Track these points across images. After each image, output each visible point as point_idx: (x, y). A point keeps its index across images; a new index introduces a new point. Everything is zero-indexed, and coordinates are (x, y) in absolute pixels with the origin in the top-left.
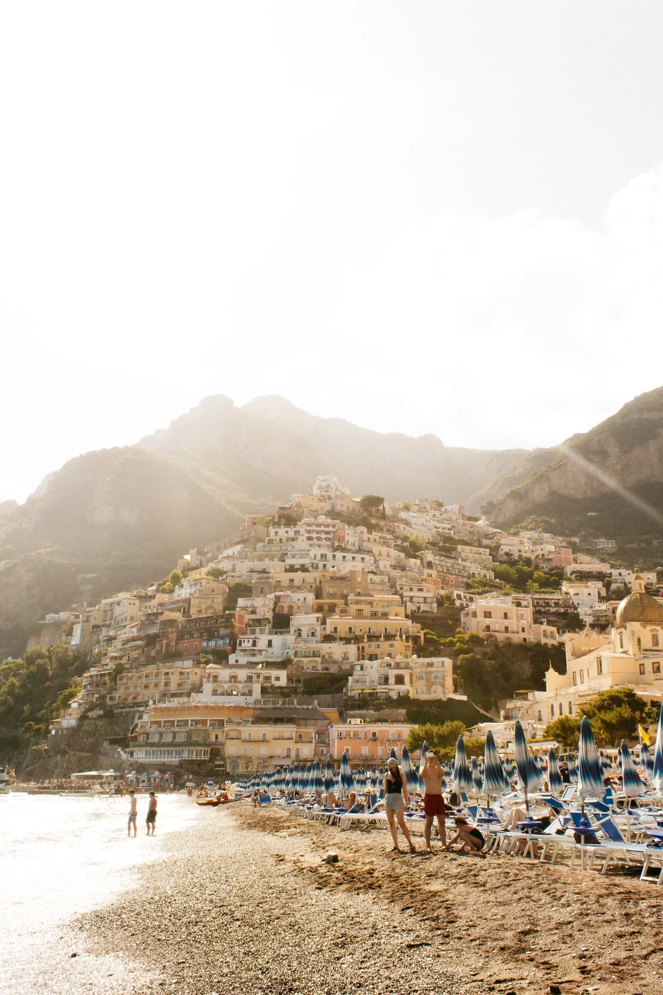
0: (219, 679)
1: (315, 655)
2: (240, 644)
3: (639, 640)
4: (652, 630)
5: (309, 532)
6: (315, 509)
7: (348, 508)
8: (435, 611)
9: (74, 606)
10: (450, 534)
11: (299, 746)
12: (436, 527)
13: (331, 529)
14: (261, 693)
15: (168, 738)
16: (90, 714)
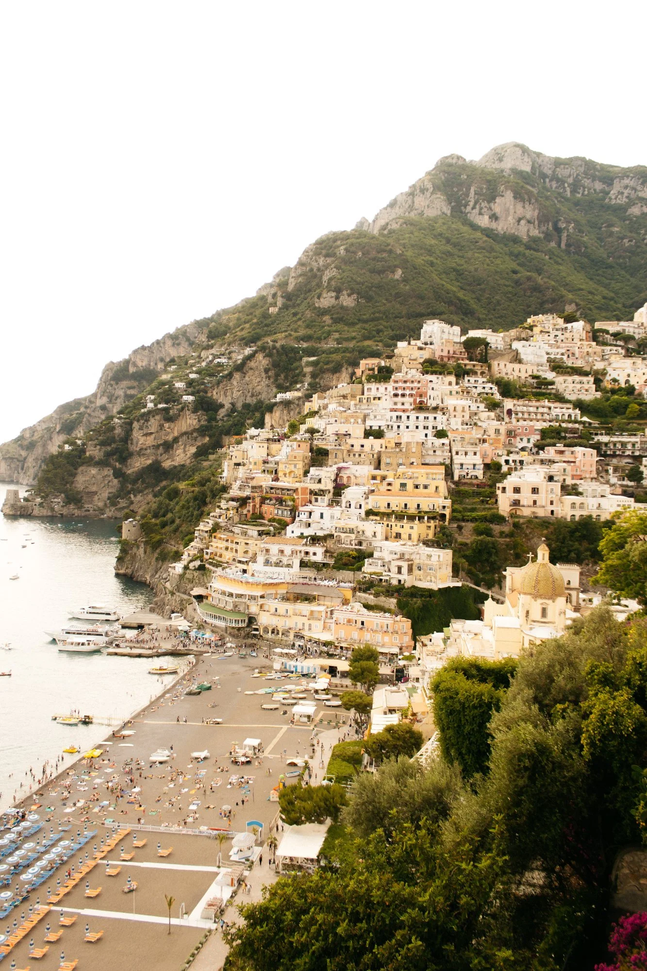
0: (271, 553)
1: (351, 531)
2: (299, 516)
3: (528, 612)
4: (542, 604)
5: (396, 389)
6: (415, 358)
7: (449, 351)
8: (481, 477)
9: (298, 386)
10: (562, 359)
11: (311, 622)
12: (548, 354)
13: (416, 385)
14: (300, 566)
15: (221, 605)
16: (191, 565)
